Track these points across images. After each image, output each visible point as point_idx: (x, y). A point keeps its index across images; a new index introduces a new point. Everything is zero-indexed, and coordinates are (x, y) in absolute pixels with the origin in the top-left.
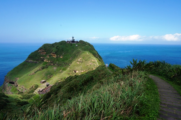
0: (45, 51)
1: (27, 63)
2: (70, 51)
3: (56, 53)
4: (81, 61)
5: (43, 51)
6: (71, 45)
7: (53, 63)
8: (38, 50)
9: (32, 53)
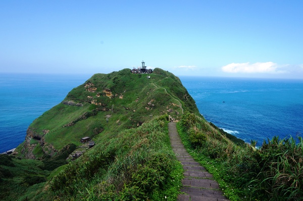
0: (95, 87)
1: (65, 106)
2: (137, 86)
3: (112, 89)
4: (153, 105)
5: (92, 86)
6: (140, 76)
7: (107, 107)
8: (84, 85)
9: (74, 89)
